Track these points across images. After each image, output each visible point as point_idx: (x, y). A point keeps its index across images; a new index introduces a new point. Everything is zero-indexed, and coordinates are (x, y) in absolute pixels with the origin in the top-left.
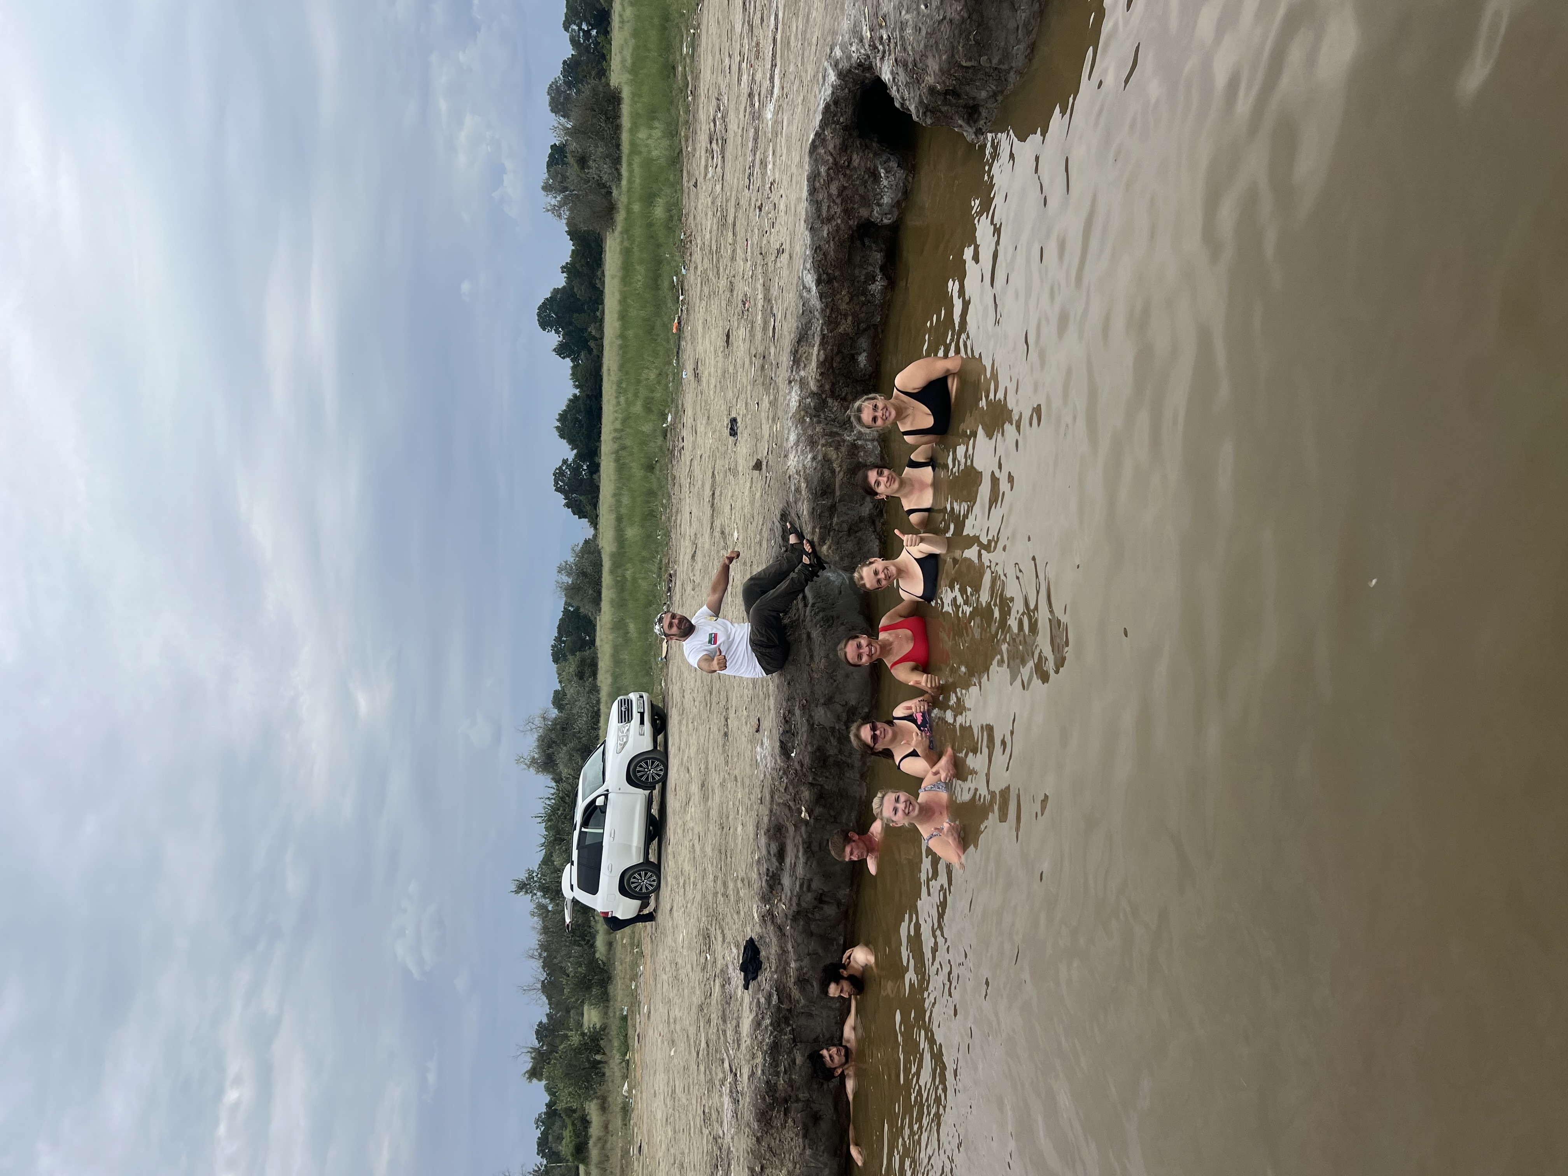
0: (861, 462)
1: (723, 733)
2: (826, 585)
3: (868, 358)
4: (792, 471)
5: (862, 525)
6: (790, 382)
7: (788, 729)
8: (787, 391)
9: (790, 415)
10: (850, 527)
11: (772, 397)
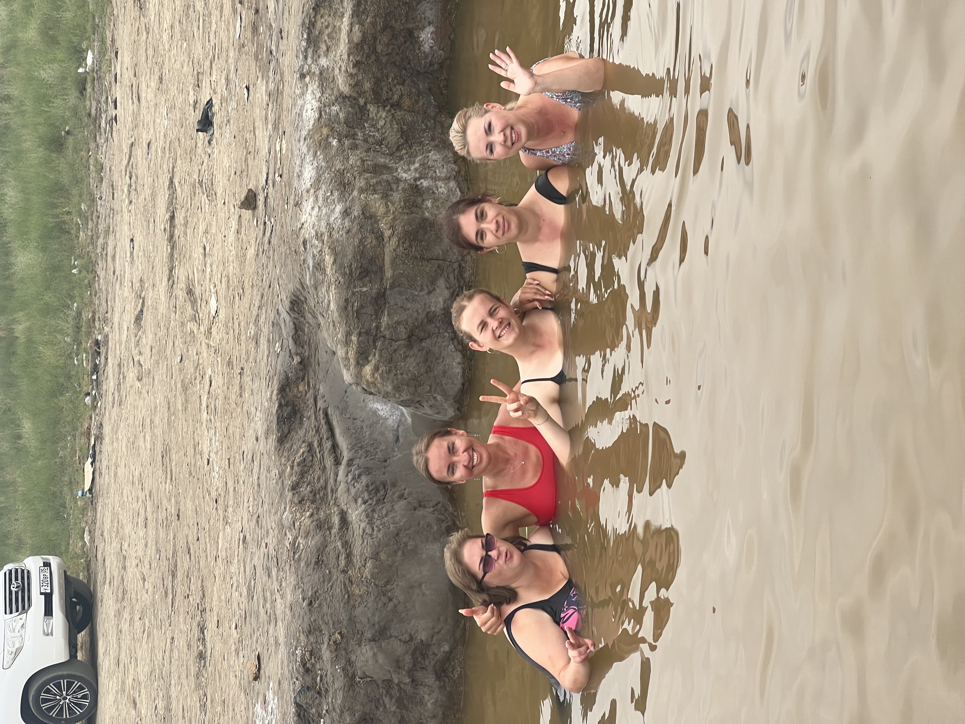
0: (426, 220)
1: (196, 654)
2: (371, 426)
3: (438, 35)
4: (308, 232)
5: (431, 328)
6: (303, 76)
7: (309, 683)
8: (298, 92)
9: (304, 133)
10: (412, 331)
11: (271, 86)
